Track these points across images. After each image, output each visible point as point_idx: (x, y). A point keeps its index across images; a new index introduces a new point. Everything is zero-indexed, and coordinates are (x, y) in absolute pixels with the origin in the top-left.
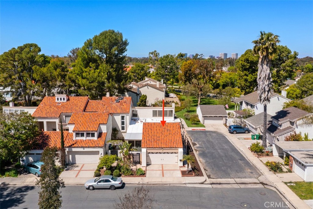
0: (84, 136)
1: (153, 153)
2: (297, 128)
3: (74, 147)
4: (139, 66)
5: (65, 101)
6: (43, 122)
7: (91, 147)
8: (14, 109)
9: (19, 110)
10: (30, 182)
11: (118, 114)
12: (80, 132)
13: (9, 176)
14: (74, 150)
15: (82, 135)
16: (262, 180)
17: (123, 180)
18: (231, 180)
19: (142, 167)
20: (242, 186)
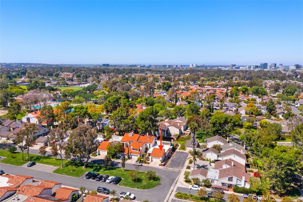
1: (153, 158)
5: (132, 136)
6: (124, 143)
7: (136, 154)
10: (120, 161)
11: (148, 143)
13: (115, 159)
14: (132, 154)
15: (134, 150)
16: (181, 170)
17: (142, 164)
18: (172, 169)
19: (149, 162)
20: (173, 170)
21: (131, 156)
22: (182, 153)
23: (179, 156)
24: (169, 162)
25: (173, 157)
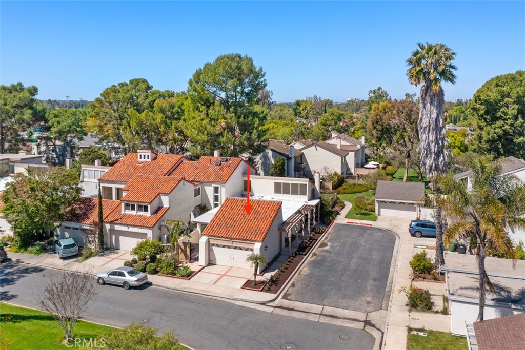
0: (134, 210)
1: (218, 246)
2: (514, 233)
3: (117, 224)
4: (333, 114)
5: (149, 160)
6: (111, 188)
7: (137, 226)
8: (100, 170)
9: (98, 171)
10: (46, 264)
11: (210, 183)
12: (131, 203)
13: (31, 252)
14: (117, 227)
15: (133, 208)
16: (374, 317)
17: (151, 278)
18: (317, 308)
19: (194, 267)
20: (324, 320)
21: (117, 241)
22: (363, 229)
23: (350, 241)
24: (304, 267)
25: (324, 245)
